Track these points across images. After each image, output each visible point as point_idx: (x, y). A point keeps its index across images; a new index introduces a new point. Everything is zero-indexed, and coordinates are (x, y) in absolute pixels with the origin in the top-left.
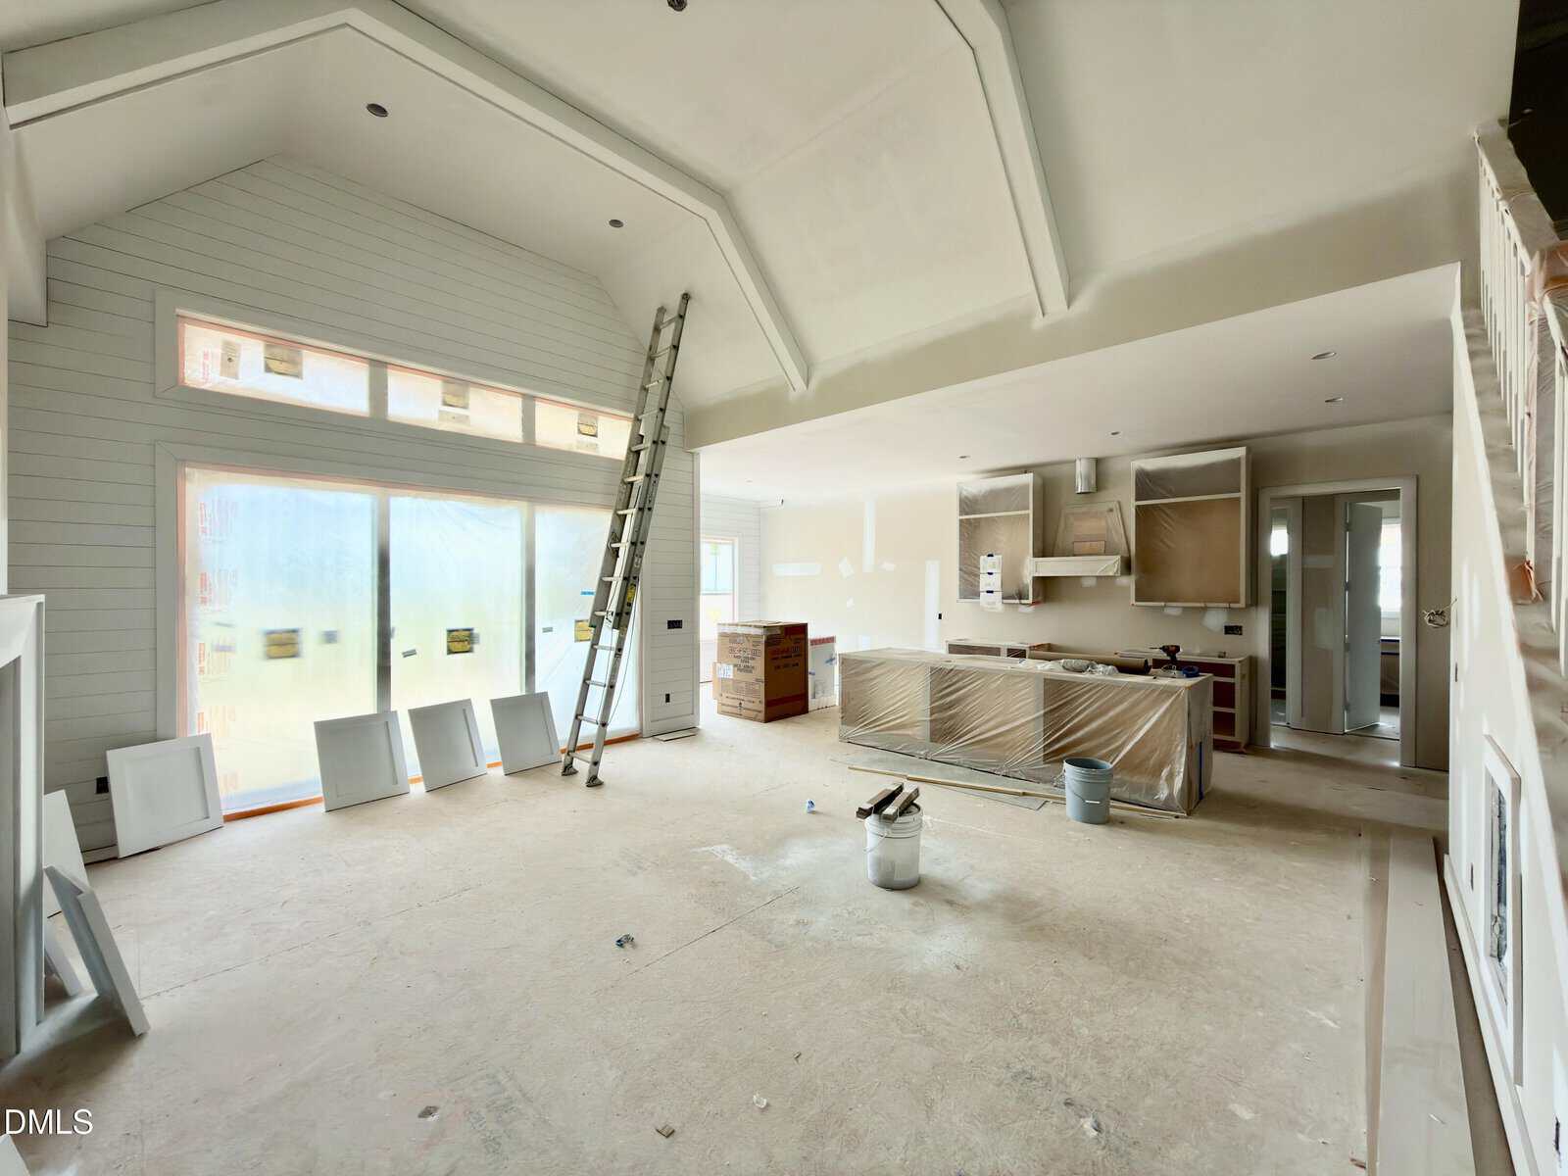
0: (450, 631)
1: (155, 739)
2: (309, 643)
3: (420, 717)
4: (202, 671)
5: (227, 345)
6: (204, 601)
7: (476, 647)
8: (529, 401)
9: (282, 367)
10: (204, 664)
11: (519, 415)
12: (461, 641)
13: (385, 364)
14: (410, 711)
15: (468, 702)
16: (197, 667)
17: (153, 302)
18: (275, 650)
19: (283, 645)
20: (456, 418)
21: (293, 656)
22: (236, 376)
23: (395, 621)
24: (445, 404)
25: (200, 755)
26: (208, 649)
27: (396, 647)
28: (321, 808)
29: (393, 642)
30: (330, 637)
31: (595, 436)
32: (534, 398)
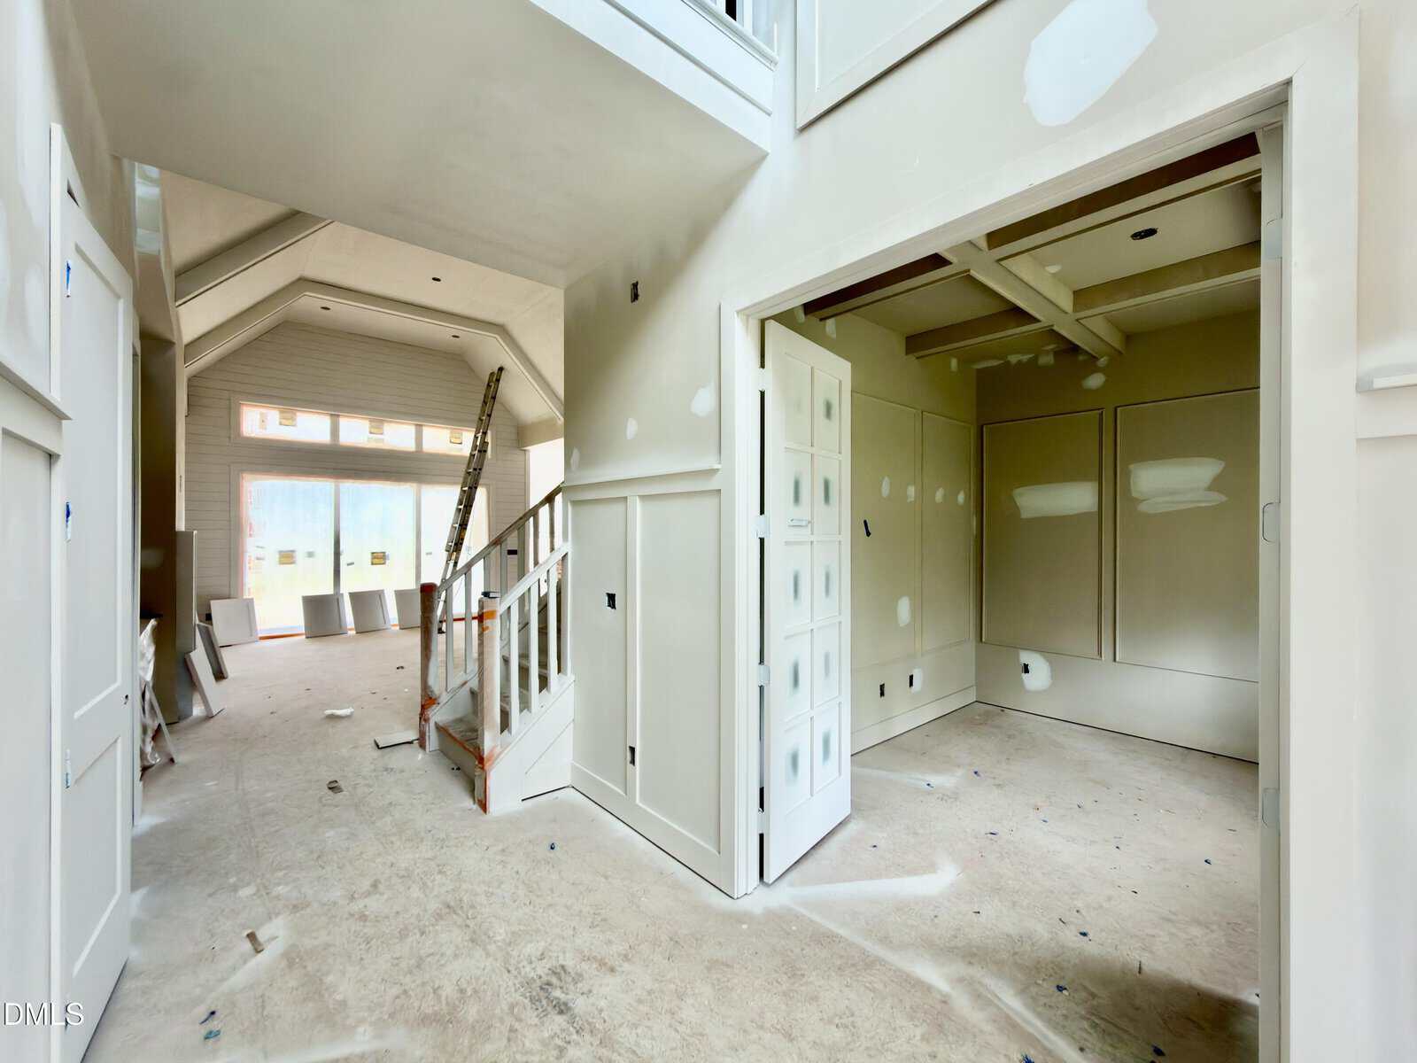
0: (373, 553)
1: (229, 598)
2: (300, 556)
3: (354, 596)
4: (250, 568)
5: (262, 414)
6: (250, 535)
7: (387, 562)
8: (419, 427)
9: (287, 422)
10: (252, 565)
11: (413, 435)
12: (379, 558)
13: (338, 416)
14: (350, 593)
15: (383, 591)
16: (248, 565)
17: (230, 400)
18: (284, 560)
19: (287, 557)
20: (377, 440)
21: (291, 563)
22: (266, 429)
23: (342, 547)
24: (371, 433)
25: (249, 606)
26: (253, 559)
27: (343, 560)
28: (304, 637)
29: (342, 557)
30: (310, 555)
31: (461, 443)
32: (421, 425)
